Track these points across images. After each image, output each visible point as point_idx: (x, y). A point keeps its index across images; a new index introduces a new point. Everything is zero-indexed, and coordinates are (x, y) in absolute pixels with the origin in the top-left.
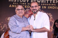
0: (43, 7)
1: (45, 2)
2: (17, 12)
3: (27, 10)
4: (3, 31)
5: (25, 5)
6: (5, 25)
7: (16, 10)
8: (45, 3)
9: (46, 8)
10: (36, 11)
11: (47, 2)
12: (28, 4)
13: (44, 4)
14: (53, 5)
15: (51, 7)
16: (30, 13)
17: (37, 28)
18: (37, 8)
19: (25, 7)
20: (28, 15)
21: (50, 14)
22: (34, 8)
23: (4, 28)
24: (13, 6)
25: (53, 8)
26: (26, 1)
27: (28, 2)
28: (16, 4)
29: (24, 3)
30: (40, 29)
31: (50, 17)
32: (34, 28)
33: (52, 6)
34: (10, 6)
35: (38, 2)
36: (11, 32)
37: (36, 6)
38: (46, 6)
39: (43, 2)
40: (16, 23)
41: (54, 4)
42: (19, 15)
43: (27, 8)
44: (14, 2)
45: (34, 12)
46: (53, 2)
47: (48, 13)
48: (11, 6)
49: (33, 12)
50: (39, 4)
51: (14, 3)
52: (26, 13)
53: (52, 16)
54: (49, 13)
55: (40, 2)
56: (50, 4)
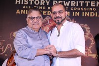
0: (73, 13)
1: (77, 5)
2: (30, 22)
3: (47, 18)
4: (6, 55)
5: (43, 10)
6: (9, 46)
7: (28, 19)
8: (77, 7)
9: (78, 15)
10: (60, 20)
11: (82, 5)
12: (49, 8)
13: (75, 9)
14: (91, 9)
15: (87, 14)
16: (52, 24)
17: (63, 50)
18: (63, 15)
19: (43, 14)
20: (48, 28)
21: (86, 25)
22: (58, 15)
23: (7, 50)
24: (23, 12)
25: (91, 16)
26: (45, 3)
27: (47, 5)
28: (27, 9)
29: (42, 6)
30: (69, 51)
31: (87, 30)
32: (58, 50)
33: (90, 12)
34: (17, 13)
35: (65, 5)
36: (18, 56)
37: (60, 12)
38: (79, 11)
39: (74, 6)
40: (27, 42)
41: (93, 8)
42: (32, 28)
43: (47, 15)
44: (24, 5)
45: (57, 22)
46: (92, 6)
47: (82, 25)
48: (19, 13)
49: (55, 22)
50: (67, 8)
51: (24, 7)
52: (44, 24)
53: (89, 28)
54: (84, 24)
55: (68, 5)
56: (85, 9)
